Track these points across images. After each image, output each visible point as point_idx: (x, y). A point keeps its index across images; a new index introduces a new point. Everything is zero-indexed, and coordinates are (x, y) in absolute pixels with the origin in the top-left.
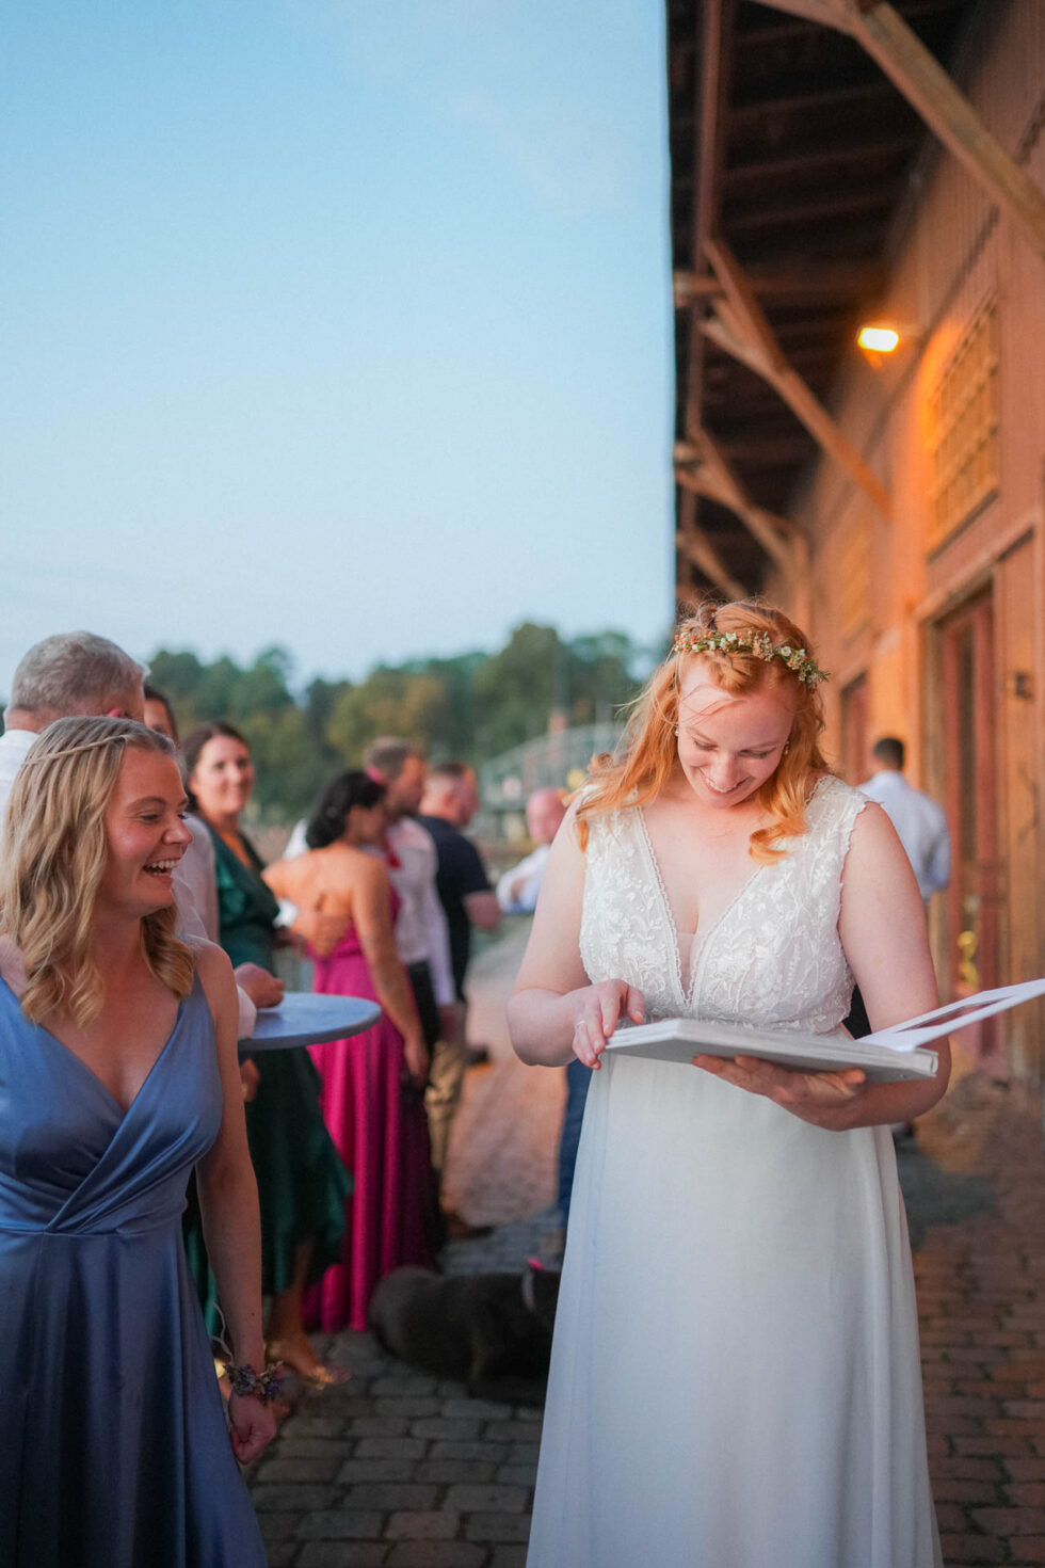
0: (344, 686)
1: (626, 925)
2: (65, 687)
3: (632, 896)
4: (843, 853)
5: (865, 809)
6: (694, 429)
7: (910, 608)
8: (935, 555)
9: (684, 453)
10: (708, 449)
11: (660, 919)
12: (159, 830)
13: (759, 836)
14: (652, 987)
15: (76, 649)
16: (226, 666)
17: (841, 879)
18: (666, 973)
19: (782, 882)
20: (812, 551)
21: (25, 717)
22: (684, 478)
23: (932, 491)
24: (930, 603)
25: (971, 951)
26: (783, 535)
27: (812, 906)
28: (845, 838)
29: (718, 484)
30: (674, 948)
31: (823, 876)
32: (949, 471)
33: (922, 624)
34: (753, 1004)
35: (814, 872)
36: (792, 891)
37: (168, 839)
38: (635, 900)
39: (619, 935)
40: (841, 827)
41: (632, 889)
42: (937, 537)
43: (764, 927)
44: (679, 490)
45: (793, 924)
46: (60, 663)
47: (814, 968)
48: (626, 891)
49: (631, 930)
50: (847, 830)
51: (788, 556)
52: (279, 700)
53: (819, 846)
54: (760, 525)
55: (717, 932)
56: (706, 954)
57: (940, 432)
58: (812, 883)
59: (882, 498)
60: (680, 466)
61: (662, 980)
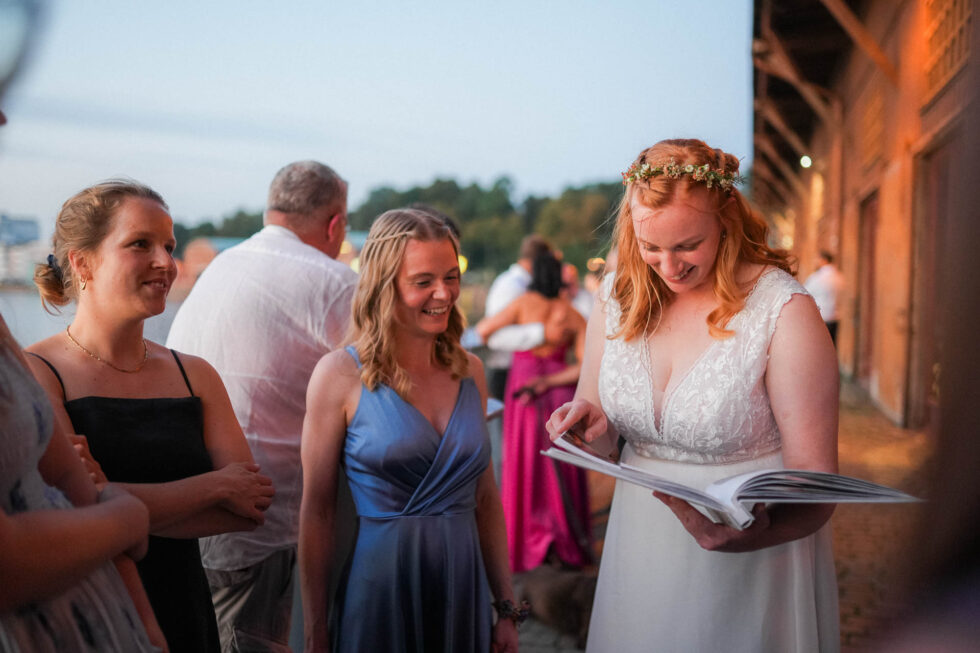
0: (546, 201)
1: (620, 382)
2: (308, 200)
3: (626, 360)
4: (771, 334)
5: (790, 301)
6: (767, 30)
7: (908, 146)
8: (926, 110)
9: (759, 46)
10: (776, 44)
11: (643, 378)
12: (428, 290)
13: (712, 319)
14: (637, 426)
15: (312, 174)
16: (475, 189)
17: (768, 353)
18: (645, 417)
19: (724, 356)
20: (845, 111)
21: (281, 217)
22: (759, 62)
23: (927, 66)
24: (921, 143)
25: (937, 376)
26: (826, 100)
27: (747, 374)
28: (773, 322)
29: (781, 66)
30: (650, 400)
31: (752, 353)
32: (939, 51)
33: (916, 157)
34: (704, 444)
35: (749, 349)
36: (731, 363)
37: (435, 296)
38: (627, 364)
39: (615, 389)
40: (770, 313)
41: (627, 354)
42: (928, 98)
43: (709, 393)
44: (756, 72)
45: (729, 389)
46: (303, 185)
47: (747, 419)
48: (622, 357)
49: (623, 385)
50: (774, 316)
51: (829, 114)
52: (506, 208)
53: (754, 329)
54: (809, 93)
55: (677, 392)
56: (669, 407)
57: (934, 24)
58: (747, 358)
59: (893, 73)
60: (758, 56)
61: (643, 421)
